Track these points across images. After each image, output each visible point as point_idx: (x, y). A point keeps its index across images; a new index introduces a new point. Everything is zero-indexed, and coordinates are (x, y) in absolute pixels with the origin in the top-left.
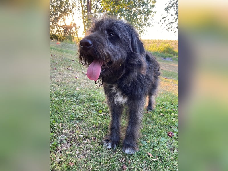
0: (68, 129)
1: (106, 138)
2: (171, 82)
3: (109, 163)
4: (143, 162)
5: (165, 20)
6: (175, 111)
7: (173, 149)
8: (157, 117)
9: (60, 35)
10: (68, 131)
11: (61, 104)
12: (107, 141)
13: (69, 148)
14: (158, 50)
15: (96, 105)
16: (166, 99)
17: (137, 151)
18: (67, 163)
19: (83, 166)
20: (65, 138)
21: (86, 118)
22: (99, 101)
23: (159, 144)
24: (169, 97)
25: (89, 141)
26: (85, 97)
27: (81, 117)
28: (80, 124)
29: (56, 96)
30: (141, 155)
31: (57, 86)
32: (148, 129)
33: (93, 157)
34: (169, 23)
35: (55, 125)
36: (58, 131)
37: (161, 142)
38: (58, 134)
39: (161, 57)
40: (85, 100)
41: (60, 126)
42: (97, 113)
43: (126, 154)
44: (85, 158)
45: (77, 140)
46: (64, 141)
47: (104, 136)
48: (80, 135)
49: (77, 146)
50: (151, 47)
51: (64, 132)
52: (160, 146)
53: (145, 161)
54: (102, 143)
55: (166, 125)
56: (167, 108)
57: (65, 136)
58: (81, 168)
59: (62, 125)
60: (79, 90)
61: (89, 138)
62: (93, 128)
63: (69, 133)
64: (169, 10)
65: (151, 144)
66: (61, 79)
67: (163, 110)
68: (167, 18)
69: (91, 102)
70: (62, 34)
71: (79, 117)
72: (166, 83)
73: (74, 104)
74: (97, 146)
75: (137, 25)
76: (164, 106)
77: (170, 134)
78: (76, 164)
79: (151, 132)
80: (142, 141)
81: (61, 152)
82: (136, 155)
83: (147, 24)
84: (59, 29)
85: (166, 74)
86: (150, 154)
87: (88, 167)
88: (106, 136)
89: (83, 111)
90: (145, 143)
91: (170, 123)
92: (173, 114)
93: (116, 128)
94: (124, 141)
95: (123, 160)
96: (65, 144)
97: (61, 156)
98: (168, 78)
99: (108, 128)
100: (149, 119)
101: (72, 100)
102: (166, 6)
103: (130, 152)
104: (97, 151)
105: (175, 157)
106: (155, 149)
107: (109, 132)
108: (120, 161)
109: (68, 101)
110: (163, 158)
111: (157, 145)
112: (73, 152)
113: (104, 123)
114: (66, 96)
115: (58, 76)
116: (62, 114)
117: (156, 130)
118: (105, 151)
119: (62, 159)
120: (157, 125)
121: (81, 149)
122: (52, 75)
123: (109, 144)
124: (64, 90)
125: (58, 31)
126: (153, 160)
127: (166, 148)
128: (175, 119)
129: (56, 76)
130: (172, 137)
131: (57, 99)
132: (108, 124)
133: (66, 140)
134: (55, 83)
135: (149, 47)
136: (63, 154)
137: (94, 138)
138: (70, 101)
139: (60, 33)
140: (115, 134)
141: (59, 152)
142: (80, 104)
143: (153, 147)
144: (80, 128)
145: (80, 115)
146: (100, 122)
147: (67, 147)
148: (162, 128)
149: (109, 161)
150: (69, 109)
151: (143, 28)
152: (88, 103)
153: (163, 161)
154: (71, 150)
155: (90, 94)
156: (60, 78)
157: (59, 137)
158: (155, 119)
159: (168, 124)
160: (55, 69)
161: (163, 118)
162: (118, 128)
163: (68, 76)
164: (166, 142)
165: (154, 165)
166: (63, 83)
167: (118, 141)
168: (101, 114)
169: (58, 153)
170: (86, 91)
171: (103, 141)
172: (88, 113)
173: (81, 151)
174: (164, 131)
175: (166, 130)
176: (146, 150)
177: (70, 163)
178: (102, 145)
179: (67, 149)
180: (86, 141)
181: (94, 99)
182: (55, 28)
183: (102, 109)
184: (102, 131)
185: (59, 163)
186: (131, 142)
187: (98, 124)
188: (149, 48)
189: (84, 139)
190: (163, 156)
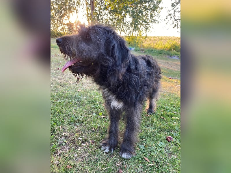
0: (68, 131)
1: (104, 142)
2: (176, 82)
3: (105, 167)
4: (139, 166)
5: (171, 18)
6: (177, 114)
7: (170, 154)
8: (158, 120)
9: (64, 33)
10: (68, 134)
11: (62, 106)
12: (105, 145)
13: (68, 150)
14: (164, 47)
15: (96, 107)
16: (168, 101)
17: (134, 156)
18: (65, 166)
19: (80, 169)
20: (65, 140)
21: (86, 120)
22: (100, 103)
23: (157, 149)
24: (172, 99)
25: (88, 144)
26: (86, 99)
27: (81, 119)
28: (80, 126)
29: (58, 97)
30: (138, 160)
31: (59, 87)
32: (147, 132)
33: (90, 160)
34: (176, 20)
35: (56, 128)
36: (58, 134)
37: (159, 147)
38: (58, 137)
39: (167, 55)
40: (86, 102)
41: (61, 129)
42: (98, 116)
43: (123, 158)
44: (83, 161)
45: (76, 143)
46: (64, 144)
47: (102, 139)
48: (80, 138)
49: (76, 149)
50: (157, 44)
51: (64, 135)
52: (158, 150)
53: (141, 166)
54: (100, 146)
55: (165, 129)
56: (169, 111)
57: (65, 139)
58: (78, 171)
59: (62, 128)
60: (81, 91)
61: (88, 141)
62: (93, 131)
63: (69, 136)
64: (176, 6)
65: (149, 148)
66: (64, 80)
67: (164, 113)
68: (173, 15)
69: (92, 104)
70: (67, 32)
71: (79, 120)
72: (171, 83)
73: (75, 106)
74: (95, 150)
75: (143, 22)
76: (165, 109)
77: (169, 139)
78: (73, 166)
79: (150, 136)
80: (140, 145)
81: (60, 155)
82: (133, 160)
83: (153, 21)
84: (63, 27)
85: (171, 73)
86: (147, 159)
87: (85, 170)
88: (105, 139)
89: (84, 113)
90: (142, 147)
91: (170, 127)
92: (174, 118)
93: (114, 132)
94: (122, 145)
95: (119, 165)
96: (65, 147)
97: (60, 158)
98: (173, 78)
99: (106, 131)
100: (148, 123)
101: (74, 102)
102: (173, 2)
103: (127, 157)
104: (94, 155)
105: (172, 162)
106: (153, 153)
107: (107, 136)
108: (117, 165)
109: (69, 103)
110: (159, 163)
111: (155, 150)
112: (71, 155)
113: (103, 126)
114: (68, 97)
115: (61, 77)
116: (63, 116)
117: (155, 134)
118: (102, 155)
119: (61, 162)
120: (156, 129)
121: (80, 153)
122: (56, 76)
123: (106, 148)
124: (67, 92)
125: (63, 29)
126: (150, 165)
127: (163, 154)
128: (175, 123)
129: (59, 77)
130: (171, 142)
131: (59, 101)
132: (107, 128)
133: (65, 142)
134: (58, 84)
135: (155, 44)
136: (62, 157)
137: (93, 141)
138: (71, 103)
139: (64, 31)
140: (113, 138)
141: (58, 154)
142: (81, 106)
143: (151, 152)
144: (79, 131)
145: (80, 118)
146: (99, 125)
147: (66, 149)
148: (161, 132)
149: (106, 165)
150: (70, 111)
151: (149, 25)
152: (89, 105)
153: (160, 166)
154: (70, 153)
155: (91, 96)
156: (63, 78)
157: (59, 140)
158: (155, 123)
159: (168, 128)
160: (59, 69)
161: (163, 122)
162: (116, 132)
163: (71, 77)
164: (163, 147)
165: (149, 170)
166: (65, 84)
167: (116, 145)
168: (101, 117)
169: (57, 156)
170: (87, 93)
171: (101, 144)
172: (88, 115)
173: (79, 154)
174: (163, 135)
175: (165, 135)
176: (144, 154)
177: (68, 166)
178: (100, 148)
179: (66, 152)
180: (85, 144)
181: (95, 101)
182: (60, 26)
183: (102, 112)
184: (101, 134)
185: (58, 166)
186: (128, 146)
187: (97, 127)
188: (155, 46)
189: (83, 142)
190: (159, 162)
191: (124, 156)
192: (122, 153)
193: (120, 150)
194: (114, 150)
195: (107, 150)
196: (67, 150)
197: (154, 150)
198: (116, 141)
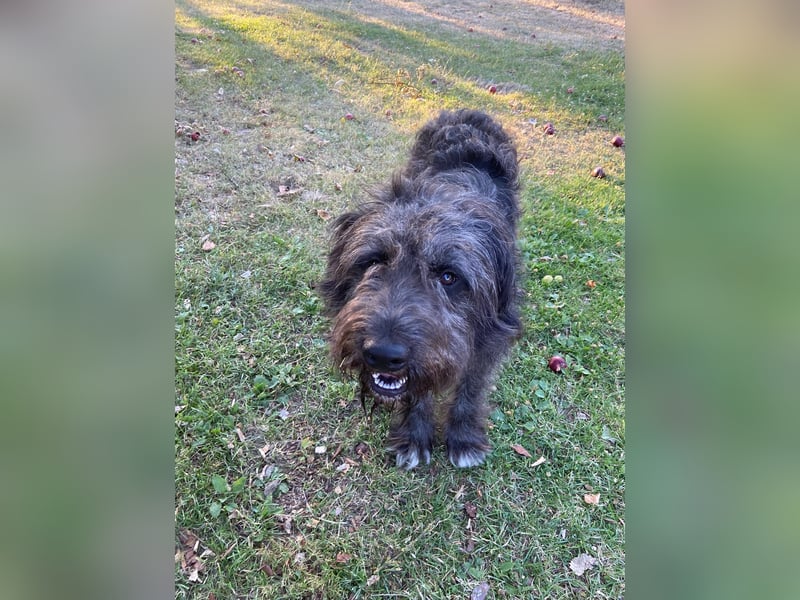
1: (395, 439)
7: (570, 412)
10: (275, 447)
13: (307, 505)
18: (330, 560)
19: (371, 547)
20: (279, 474)
21: (304, 376)
23: (534, 406)
25: (353, 462)
27: (286, 379)
28: (296, 404)
30: (501, 462)
35: (230, 446)
36: (245, 458)
37: (539, 399)
38: (250, 469)
41: (242, 439)
43: (463, 470)
45: (315, 471)
46: (284, 488)
48: (318, 450)
49: (327, 492)
51: (263, 455)
53: (514, 475)
55: (538, 332)
57: (277, 469)
59: (245, 432)
61: (348, 453)
63: (282, 453)
65: (515, 413)
71: (283, 386)
74: (382, 473)
81: (293, 529)
86: (521, 450)
90: (499, 416)
91: (549, 320)
92: (548, 278)
96: (290, 495)
101: (220, 308)
103: (472, 463)
104: (387, 490)
106: (529, 426)
109: (207, 319)
110: (554, 451)
111: (532, 412)
112: (326, 517)
118: (409, 482)
121: (344, 499)
123: (411, 458)
126: (534, 464)
127: (553, 417)
130: (563, 372)
137: (363, 447)
140: (420, 422)
141: (288, 531)
143: (523, 422)
148: (529, 345)
153: (556, 459)
154: (318, 511)
159: (545, 328)
164: (550, 397)
165: (538, 481)
171: (390, 449)
173: (345, 504)
174: (539, 357)
175: (543, 352)
176: (508, 437)
177: (338, 556)
179: (304, 513)
180: (345, 466)
185: (309, 567)
189: (336, 461)
190: (552, 445)
191: (465, 462)
192: (457, 456)
193: (447, 448)
194: (431, 453)
195: (414, 462)
196: (303, 506)
197: (531, 416)
198: (428, 425)
